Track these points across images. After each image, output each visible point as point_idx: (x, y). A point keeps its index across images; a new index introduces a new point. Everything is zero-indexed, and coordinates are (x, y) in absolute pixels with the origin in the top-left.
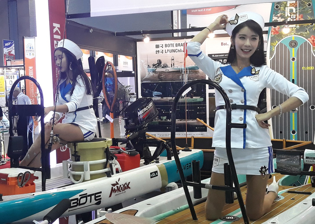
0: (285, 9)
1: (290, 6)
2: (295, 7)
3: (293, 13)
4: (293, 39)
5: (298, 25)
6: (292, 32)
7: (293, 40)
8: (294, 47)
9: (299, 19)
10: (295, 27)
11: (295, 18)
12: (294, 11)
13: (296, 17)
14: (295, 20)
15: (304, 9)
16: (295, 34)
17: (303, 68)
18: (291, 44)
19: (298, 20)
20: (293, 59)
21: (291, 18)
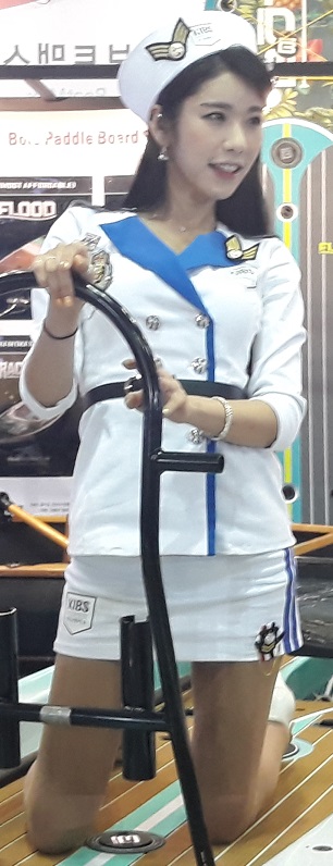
0: (255, 15)
1: (274, 5)
2: (293, 10)
3: (289, 33)
4: (287, 134)
5: (304, 78)
6: (284, 105)
7: (285, 139)
8: (289, 163)
9: (308, 59)
10: (294, 89)
11: (293, 51)
12: (290, 26)
13: (297, 48)
14: (292, 60)
15: (326, 19)
16: (294, 116)
17: (322, 246)
18: (279, 154)
19: (304, 60)
20: (287, 212)
21: (280, 50)
